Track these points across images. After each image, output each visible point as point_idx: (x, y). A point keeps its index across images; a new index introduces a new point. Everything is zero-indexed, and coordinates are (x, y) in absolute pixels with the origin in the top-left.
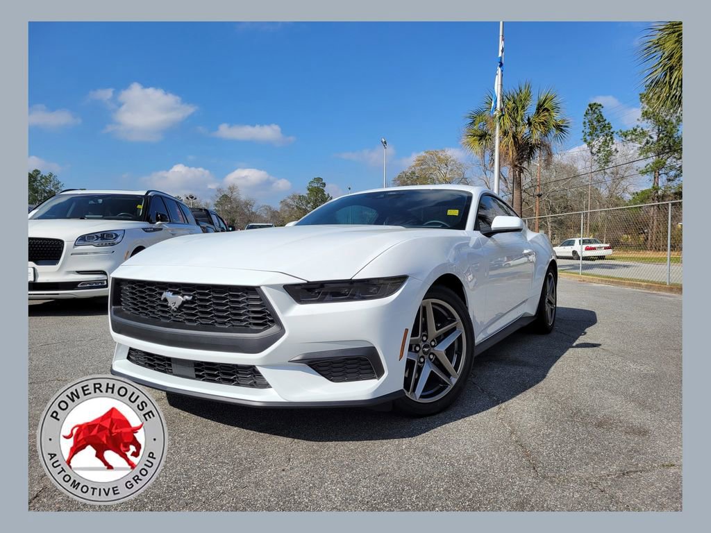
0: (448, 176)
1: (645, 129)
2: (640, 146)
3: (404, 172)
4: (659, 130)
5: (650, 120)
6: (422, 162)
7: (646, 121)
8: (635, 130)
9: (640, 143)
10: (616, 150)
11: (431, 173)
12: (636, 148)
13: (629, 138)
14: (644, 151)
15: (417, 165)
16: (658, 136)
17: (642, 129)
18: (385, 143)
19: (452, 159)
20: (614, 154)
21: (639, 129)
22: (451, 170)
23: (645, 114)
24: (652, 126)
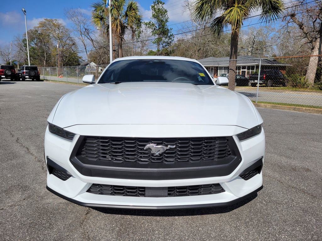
0: (60, 35)
1: (154, 23)
2: (152, 30)
3: (31, 30)
4: (159, 24)
5: (156, 19)
6: (43, 25)
7: (154, 19)
8: (150, 23)
9: (152, 29)
10: (142, 31)
11: (50, 33)
12: (150, 31)
13: (148, 26)
14: (154, 33)
15: (40, 27)
16: (159, 27)
17: (153, 23)
18: (25, 11)
19: (62, 25)
20: (141, 33)
21: (151, 22)
22: (62, 32)
23: (154, 16)
24: (157, 22)
